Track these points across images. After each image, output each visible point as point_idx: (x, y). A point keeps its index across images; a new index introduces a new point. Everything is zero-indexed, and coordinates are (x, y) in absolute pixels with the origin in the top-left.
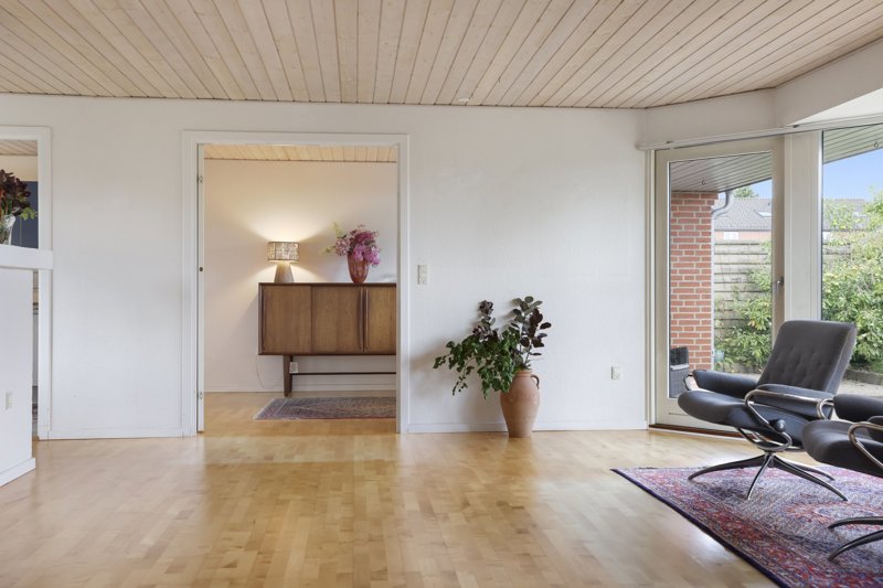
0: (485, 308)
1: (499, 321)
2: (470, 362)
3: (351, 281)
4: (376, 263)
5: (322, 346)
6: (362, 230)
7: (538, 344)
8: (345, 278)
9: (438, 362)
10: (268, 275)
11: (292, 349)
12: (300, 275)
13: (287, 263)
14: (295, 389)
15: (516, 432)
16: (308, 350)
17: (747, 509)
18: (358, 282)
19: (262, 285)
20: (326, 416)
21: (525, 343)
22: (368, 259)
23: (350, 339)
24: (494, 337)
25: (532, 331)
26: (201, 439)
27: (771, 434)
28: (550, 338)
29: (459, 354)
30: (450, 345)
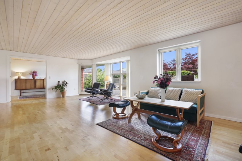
0: (59, 82)
1: (61, 83)
2: (58, 89)
3: (32, 78)
4: (37, 76)
5: (27, 88)
6: (34, 71)
7: (66, 86)
8: (31, 78)
9: (53, 89)
10: (17, 77)
11: (22, 89)
12: (22, 77)
13: (20, 76)
14: (22, 95)
15: (63, 97)
16: (25, 89)
17: (92, 100)
18: (34, 78)
19: (15, 79)
20: (29, 98)
21: (65, 86)
22: (36, 75)
23: (33, 87)
24: (60, 86)
25: (66, 85)
26: (11, 103)
27: (93, 93)
28: (68, 85)
29: (56, 88)
30: (55, 87)
